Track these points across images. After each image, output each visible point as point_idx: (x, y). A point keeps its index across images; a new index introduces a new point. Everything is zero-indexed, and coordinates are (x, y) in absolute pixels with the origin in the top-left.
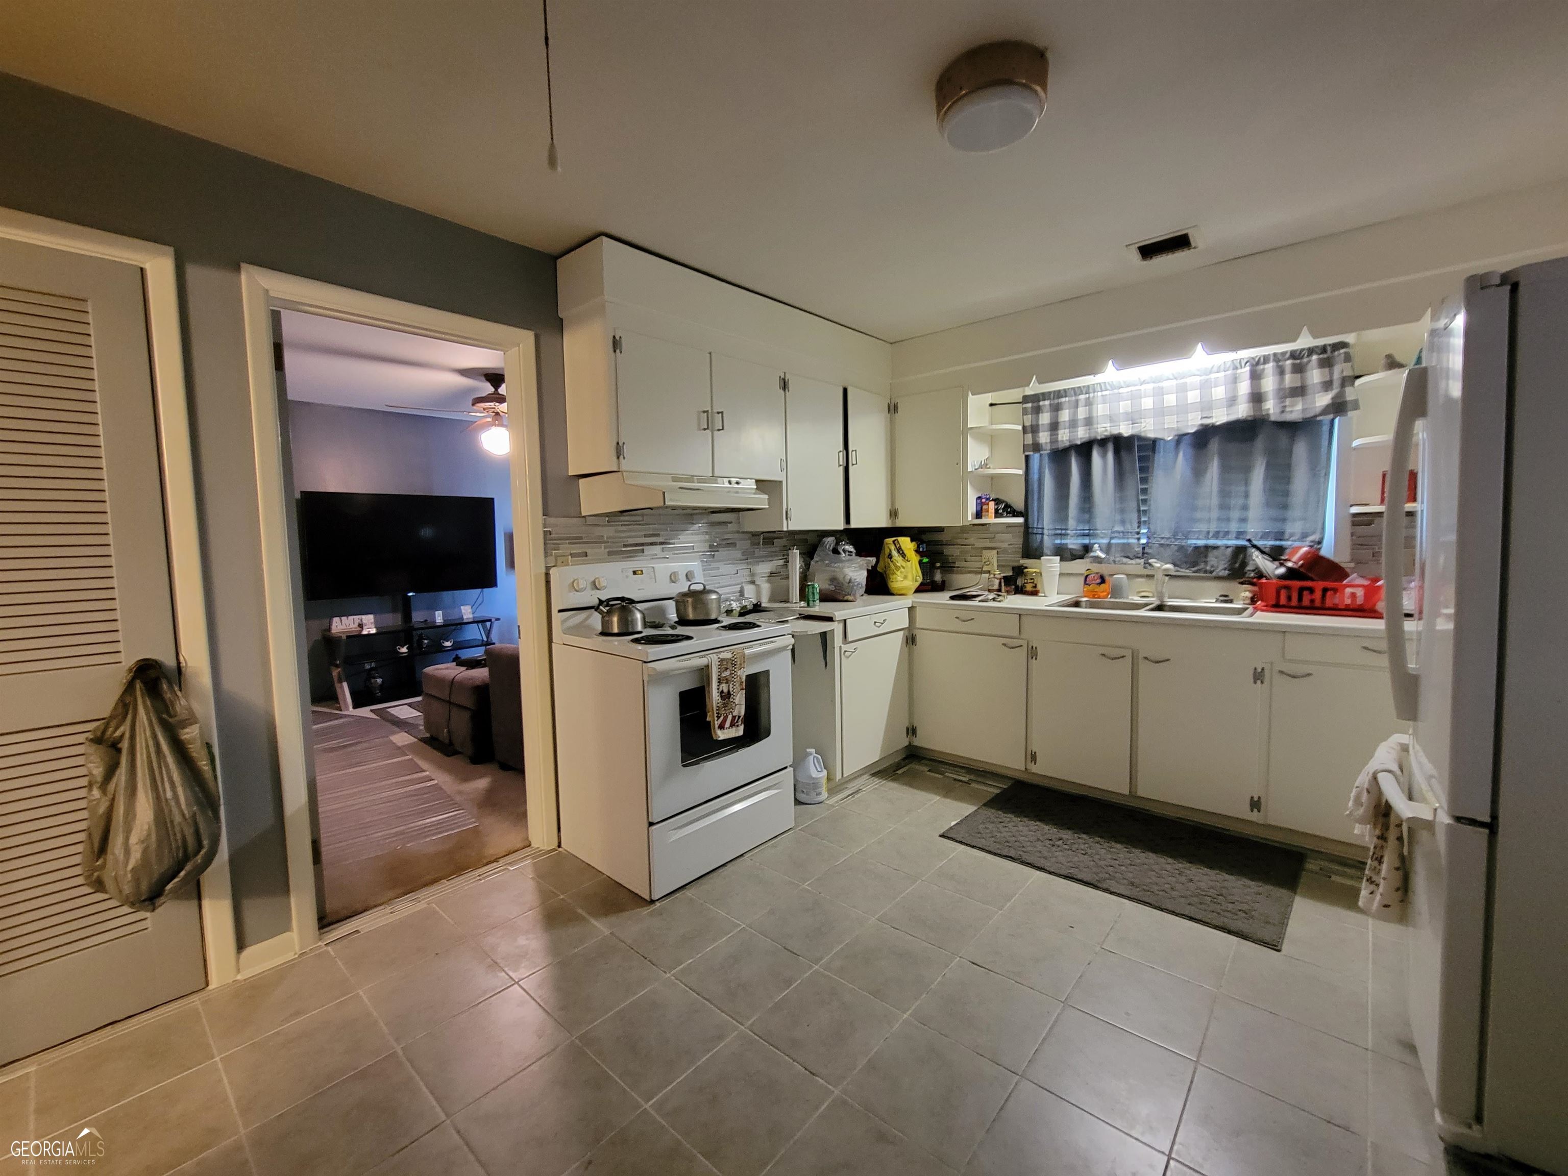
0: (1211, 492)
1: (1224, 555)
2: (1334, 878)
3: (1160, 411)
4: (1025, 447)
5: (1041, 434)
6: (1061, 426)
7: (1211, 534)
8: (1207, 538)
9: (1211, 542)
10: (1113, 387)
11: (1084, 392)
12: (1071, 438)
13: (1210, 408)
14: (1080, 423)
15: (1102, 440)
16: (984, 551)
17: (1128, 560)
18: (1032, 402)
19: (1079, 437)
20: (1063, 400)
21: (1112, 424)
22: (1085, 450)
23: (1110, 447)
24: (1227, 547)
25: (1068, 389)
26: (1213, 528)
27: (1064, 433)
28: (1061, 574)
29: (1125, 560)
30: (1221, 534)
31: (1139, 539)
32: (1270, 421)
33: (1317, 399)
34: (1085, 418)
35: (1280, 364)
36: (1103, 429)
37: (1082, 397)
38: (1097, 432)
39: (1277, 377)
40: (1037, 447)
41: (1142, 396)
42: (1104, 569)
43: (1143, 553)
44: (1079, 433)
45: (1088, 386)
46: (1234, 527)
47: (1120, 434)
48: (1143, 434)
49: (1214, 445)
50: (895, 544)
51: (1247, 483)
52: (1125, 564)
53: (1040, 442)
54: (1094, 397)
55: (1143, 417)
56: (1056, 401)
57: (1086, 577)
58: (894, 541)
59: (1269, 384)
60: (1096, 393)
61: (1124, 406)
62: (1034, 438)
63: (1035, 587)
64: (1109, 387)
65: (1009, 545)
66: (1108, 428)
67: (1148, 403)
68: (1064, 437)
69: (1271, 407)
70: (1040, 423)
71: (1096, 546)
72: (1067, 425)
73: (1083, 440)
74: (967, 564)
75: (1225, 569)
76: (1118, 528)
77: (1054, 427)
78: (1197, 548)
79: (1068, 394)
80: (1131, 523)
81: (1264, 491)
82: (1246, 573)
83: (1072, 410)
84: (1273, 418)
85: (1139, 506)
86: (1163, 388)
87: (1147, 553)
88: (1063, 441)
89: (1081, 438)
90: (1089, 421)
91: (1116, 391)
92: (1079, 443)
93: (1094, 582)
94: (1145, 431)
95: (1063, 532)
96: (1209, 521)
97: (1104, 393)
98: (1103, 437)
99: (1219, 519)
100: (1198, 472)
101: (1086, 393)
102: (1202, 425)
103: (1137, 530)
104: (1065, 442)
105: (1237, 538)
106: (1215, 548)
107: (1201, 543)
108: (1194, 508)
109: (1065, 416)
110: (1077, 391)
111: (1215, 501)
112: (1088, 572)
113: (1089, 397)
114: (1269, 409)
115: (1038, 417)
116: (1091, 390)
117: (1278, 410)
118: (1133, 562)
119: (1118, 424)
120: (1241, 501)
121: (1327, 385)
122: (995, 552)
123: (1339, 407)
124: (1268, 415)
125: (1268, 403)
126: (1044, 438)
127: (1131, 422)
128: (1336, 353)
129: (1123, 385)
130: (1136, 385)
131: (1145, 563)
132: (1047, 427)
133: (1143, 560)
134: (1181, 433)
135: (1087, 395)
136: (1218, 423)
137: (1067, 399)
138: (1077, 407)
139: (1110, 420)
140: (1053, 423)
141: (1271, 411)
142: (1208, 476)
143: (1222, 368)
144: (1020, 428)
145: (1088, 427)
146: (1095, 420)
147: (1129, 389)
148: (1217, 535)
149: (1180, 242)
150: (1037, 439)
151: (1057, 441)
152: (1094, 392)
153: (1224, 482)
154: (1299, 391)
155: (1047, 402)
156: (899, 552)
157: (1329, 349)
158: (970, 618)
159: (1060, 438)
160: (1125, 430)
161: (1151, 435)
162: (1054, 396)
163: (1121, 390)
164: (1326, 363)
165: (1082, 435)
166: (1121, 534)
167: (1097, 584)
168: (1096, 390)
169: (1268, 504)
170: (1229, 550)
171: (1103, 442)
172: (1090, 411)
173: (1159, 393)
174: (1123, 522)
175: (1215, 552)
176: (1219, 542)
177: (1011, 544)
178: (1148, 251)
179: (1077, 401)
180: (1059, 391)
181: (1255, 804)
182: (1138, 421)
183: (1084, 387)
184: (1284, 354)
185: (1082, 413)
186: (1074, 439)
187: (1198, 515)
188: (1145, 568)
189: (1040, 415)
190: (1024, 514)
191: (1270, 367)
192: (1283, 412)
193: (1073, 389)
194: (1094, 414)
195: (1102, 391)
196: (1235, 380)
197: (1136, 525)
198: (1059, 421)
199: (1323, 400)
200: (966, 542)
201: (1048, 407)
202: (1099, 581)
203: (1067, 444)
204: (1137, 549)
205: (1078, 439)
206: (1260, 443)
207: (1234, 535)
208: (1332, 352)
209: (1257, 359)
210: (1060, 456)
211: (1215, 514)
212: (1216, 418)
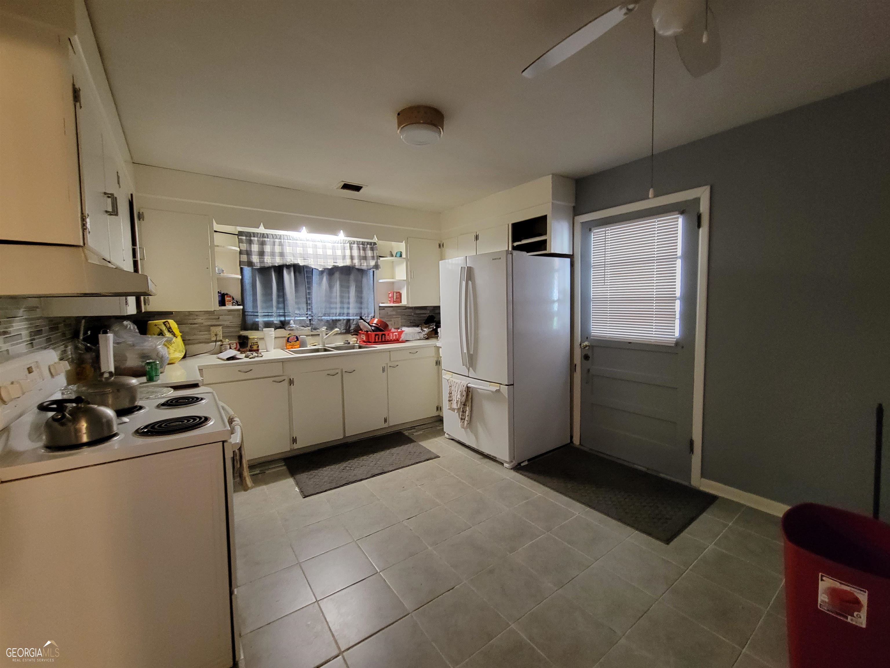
0: (336, 296)
1: (343, 323)
2: (415, 434)
3: (316, 256)
4: (241, 263)
5: (253, 257)
6: (266, 254)
7: (337, 315)
8: (336, 316)
9: (338, 318)
10: (294, 239)
11: (278, 238)
12: (273, 262)
13: (336, 259)
14: (277, 254)
15: (289, 265)
16: (211, 328)
17: (304, 328)
18: (246, 236)
19: (277, 262)
20: (266, 239)
21: (294, 258)
22: (279, 270)
23: (292, 269)
24: (344, 320)
25: (269, 234)
26: (338, 311)
27: (268, 259)
28: (275, 338)
29: (303, 328)
30: (342, 315)
31: (307, 317)
32: (356, 268)
33: (370, 262)
34: (280, 252)
35: (359, 245)
36: (290, 260)
37: (277, 240)
38: (287, 261)
39: (358, 251)
40: (250, 264)
41: (308, 247)
42: (297, 333)
43: (310, 324)
44: (276, 260)
45: (281, 236)
46: (345, 311)
47: (298, 263)
48: (310, 266)
49: (337, 275)
50: (165, 325)
51: (349, 292)
52: (303, 330)
53: (253, 261)
54: (284, 242)
55: (309, 257)
56: (261, 239)
57: (288, 338)
58: (164, 323)
59: (355, 253)
60: (285, 240)
61: (299, 250)
62: (249, 258)
63: (258, 347)
64: (291, 239)
65: (230, 322)
66: (293, 260)
67: (310, 251)
68: (268, 261)
69: (356, 262)
70: (252, 250)
71: (292, 321)
72: (269, 254)
73: (279, 264)
74: (195, 337)
75: (344, 329)
76: (297, 312)
77: (261, 254)
78: (333, 320)
79: (269, 237)
80: (303, 309)
81: (356, 296)
82: (350, 331)
83: (271, 246)
84: (357, 267)
85: (307, 301)
86: (316, 245)
87: (312, 324)
88: (267, 263)
89: (278, 263)
90: (282, 254)
91: (295, 241)
92: (277, 265)
93: (293, 340)
94: (310, 264)
95: (270, 314)
96: (336, 308)
97: (289, 241)
98: (290, 264)
99: (340, 308)
100: (331, 286)
101: (279, 239)
102: (334, 266)
103: (307, 313)
104: (269, 263)
105: (347, 316)
106: (339, 320)
107: (334, 318)
108: (331, 303)
109: (268, 249)
110: (274, 236)
111: (338, 300)
112: (290, 336)
113: (281, 241)
114: (355, 263)
115: (251, 246)
116: (282, 238)
117: (359, 264)
118: (305, 329)
119: (297, 258)
120: (347, 300)
121: (373, 258)
122: (221, 327)
123: (377, 267)
124: (355, 265)
125: (355, 260)
126: (255, 259)
127: (303, 259)
128: (374, 246)
129: (298, 239)
130: (305, 241)
131: (311, 329)
132: (256, 253)
133: (310, 327)
134: (325, 268)
135: (280, 240)
136: (340, 266)
137: (268, 239)
138: (274, 245)
139: (293, 256)
140: (261, 252)
141: (357, 264)
142: (335, 289)
143: (339, 242)
144: (238, 249)
145: (282, 258)
146: (285, 254)
147: (301, 242)
148: (340, 315)
149: (357, 188)
150: (251, 259)
151: (263, 262)
152: (284, 239)
153: (341, 291)
154: (365, 258)
155: (256, 239)
156: (169, 331)
157: (372, 244)
158: (249, 370)
159: (265, 261)
160: (301, 263)
161: (313, 267)
162: (260, 236)
163: (297, 242)
164: (372, 249)
165: (278, 261)
166: (298, 315)
167: (295, 341)
168: (285, 238)
169: (357, 302)
170: (345, 321)
171: (288, 267)
172: (282, 249)
173: (315, 247)
174: (299, 309)
175: (340, 322)
176: (341, 318)
177: (232, 322)
178: (346, 187)
179: (274, 242)
180: (264, 234)
181: (385, 421)
182: (307, 259)
183: (278, 235)
184: (360, 242)
185: (277, 249)
186: (274, 263)
187: (332, 306)
188: (311, 331)
189: (252, 245)
190: (243, 304)
191: (355, 246)
192: (361, 265)
193: (272, 235)
194: (285, 251)
195: (288, 240)
196: (344, 248)
197: (306, 310)
198: (264, 251)
199: (372, 263)
200: (195, 321)
201: (256, 241)
202: (296, 340)
203: (271, 265)
204: (307, 322)
205: (276, 263)
206: (352, 277)
207: (346, 314)
208: (374, 245)
209: (351, 241)
210: (264, 271)
211: (338, 305)
212: (339, 263)
